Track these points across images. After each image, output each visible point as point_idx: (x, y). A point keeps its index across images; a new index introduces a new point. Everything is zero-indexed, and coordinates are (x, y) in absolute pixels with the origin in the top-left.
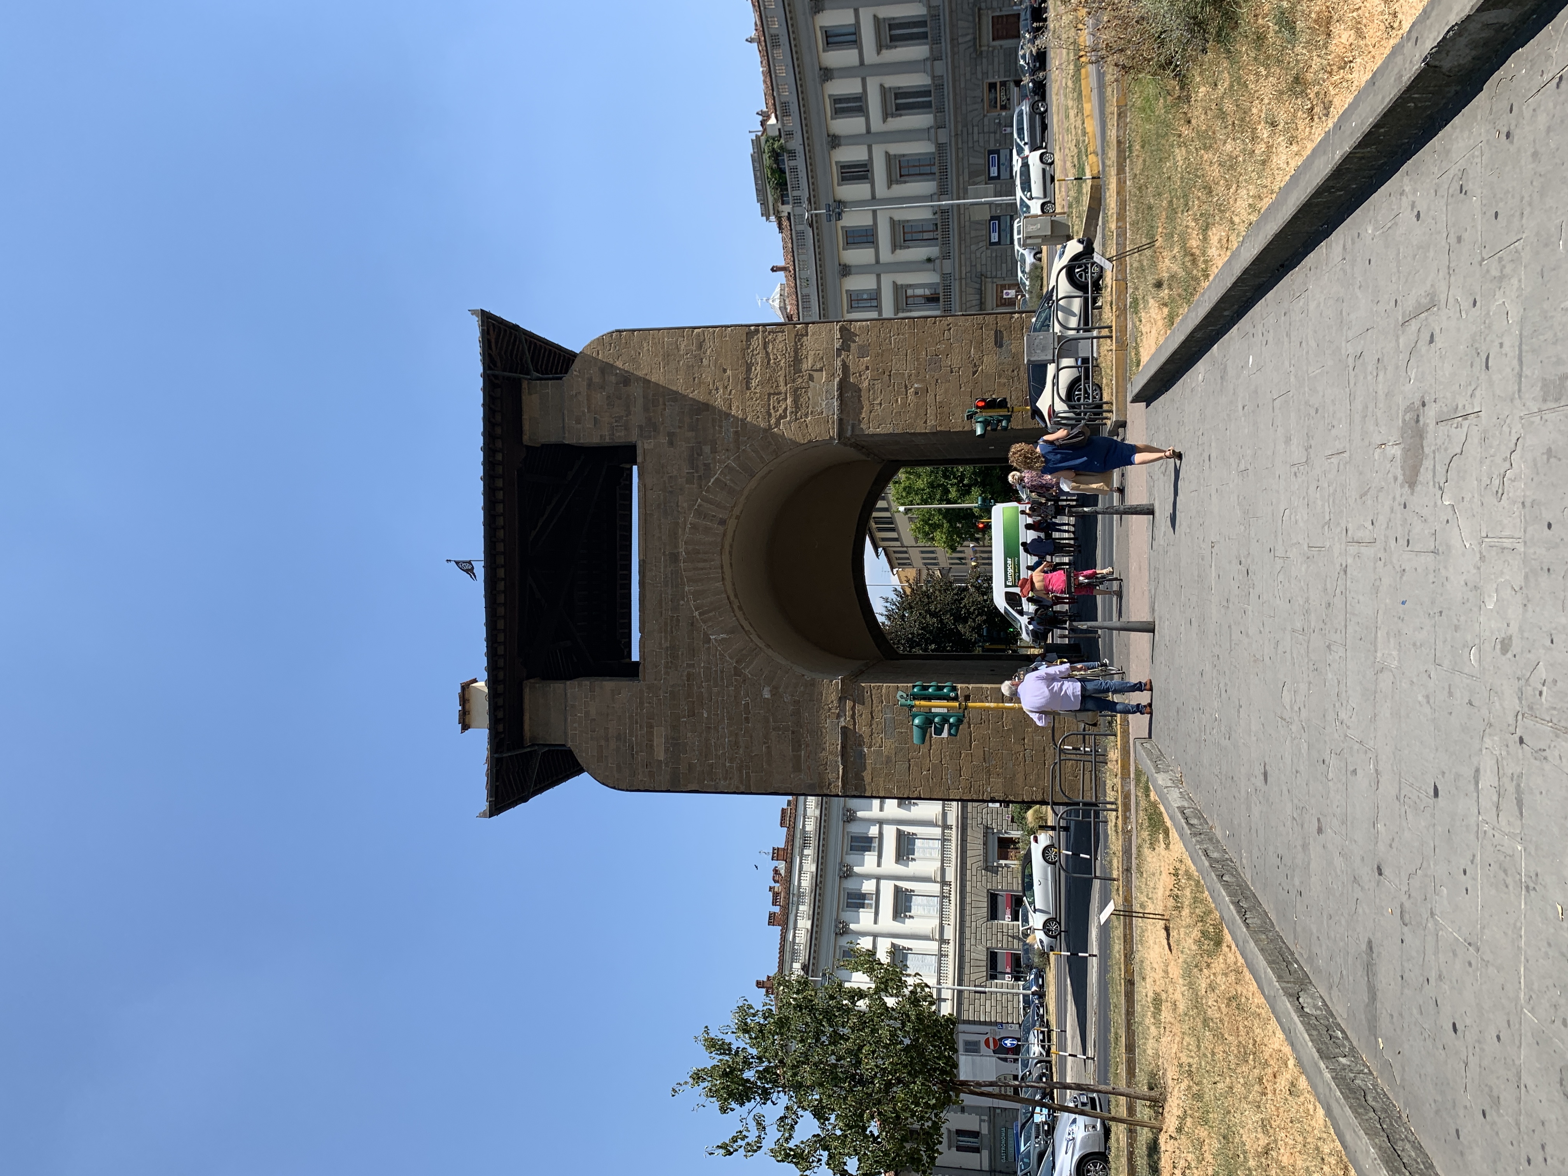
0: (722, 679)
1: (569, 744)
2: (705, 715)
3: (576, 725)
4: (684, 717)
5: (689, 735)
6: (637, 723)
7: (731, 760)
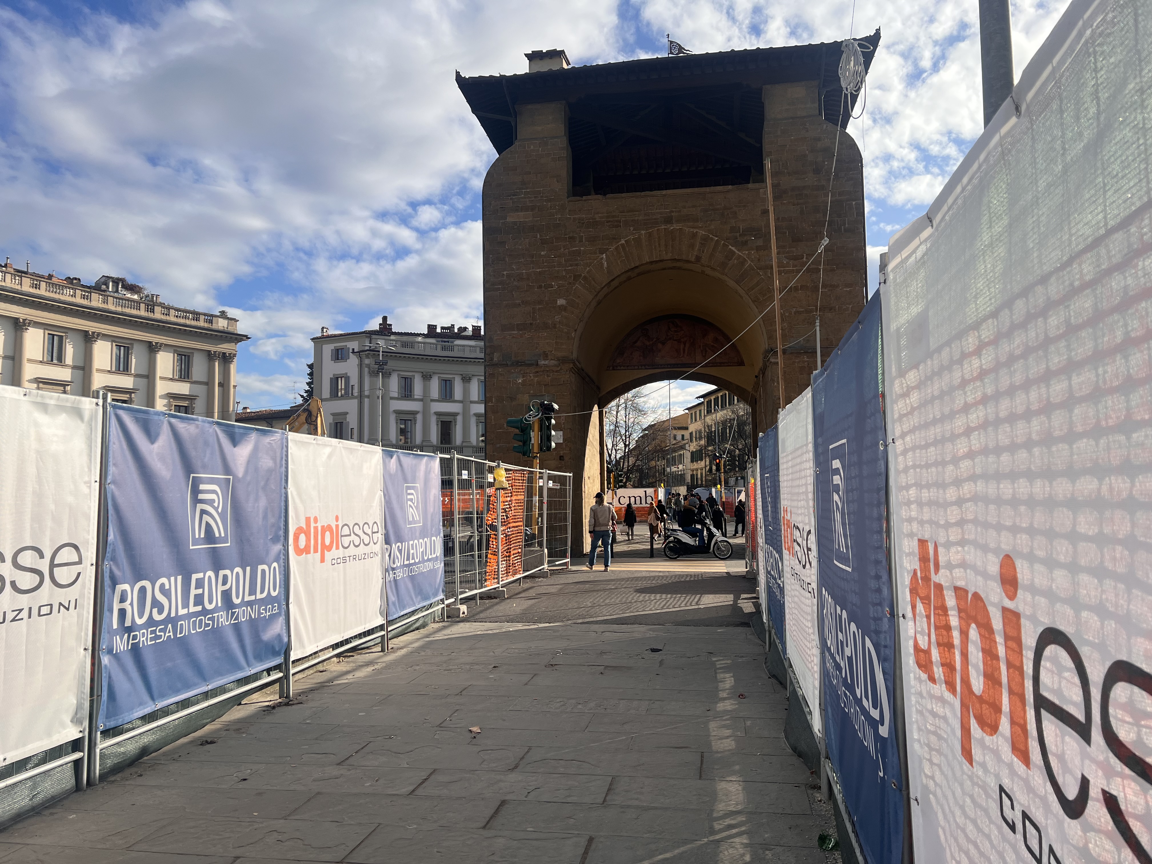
0: (571, 265)
1: (517, 143)
2: (542, 253)
3: (532, 147)
4: (540, 236)
5: (527, 240)
6: (535, 197)
7: (508, 276)
